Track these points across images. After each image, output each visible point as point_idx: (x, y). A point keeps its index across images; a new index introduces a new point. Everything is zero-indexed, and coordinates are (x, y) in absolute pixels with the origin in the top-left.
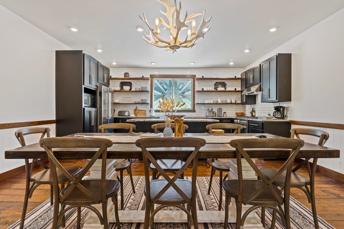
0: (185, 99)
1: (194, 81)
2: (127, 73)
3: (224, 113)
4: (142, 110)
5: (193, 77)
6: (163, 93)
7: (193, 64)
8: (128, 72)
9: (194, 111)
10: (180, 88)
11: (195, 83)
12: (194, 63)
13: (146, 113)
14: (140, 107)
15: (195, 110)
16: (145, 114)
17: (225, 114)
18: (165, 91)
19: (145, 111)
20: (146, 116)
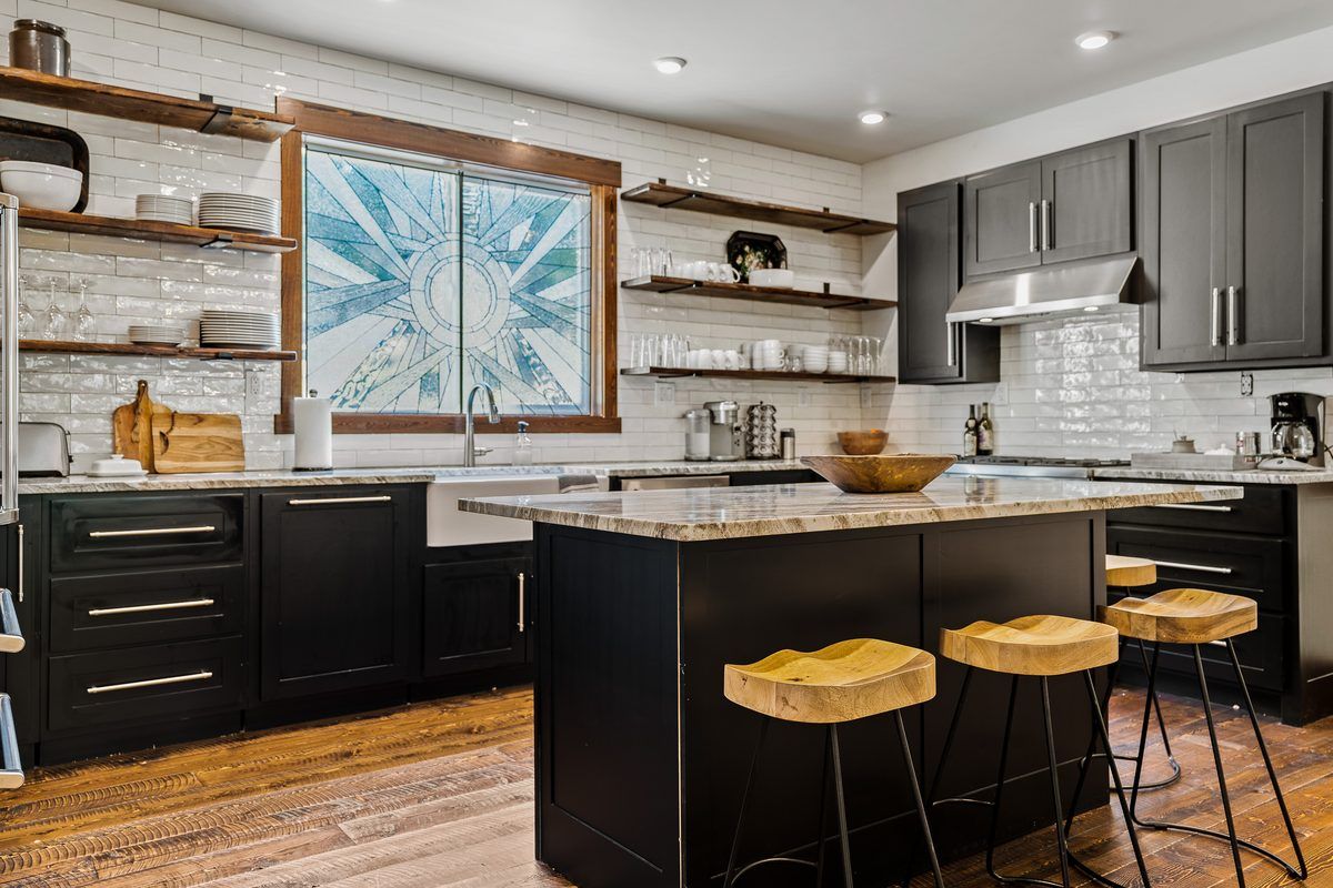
0: (545, 332)
1: (611, 207)
2: (47, 30)
3: (784, 435)
4: (199, 419)
5: (603, 174)
6: (383, 276)
7: (675, 68)
8: (56, 22)
9: (610, 423)
10: (514, 245)
11: (614, 223)
12: (683, 62)
13: (239, 443)
14: (174, 387)
15: (620, 414)
16: (236, 448)
17: (788, 440)
18: (399, 260)
19: (233, 421)
20: (240, 470)
